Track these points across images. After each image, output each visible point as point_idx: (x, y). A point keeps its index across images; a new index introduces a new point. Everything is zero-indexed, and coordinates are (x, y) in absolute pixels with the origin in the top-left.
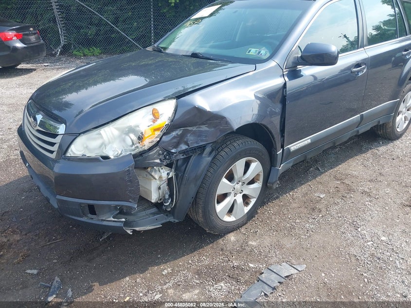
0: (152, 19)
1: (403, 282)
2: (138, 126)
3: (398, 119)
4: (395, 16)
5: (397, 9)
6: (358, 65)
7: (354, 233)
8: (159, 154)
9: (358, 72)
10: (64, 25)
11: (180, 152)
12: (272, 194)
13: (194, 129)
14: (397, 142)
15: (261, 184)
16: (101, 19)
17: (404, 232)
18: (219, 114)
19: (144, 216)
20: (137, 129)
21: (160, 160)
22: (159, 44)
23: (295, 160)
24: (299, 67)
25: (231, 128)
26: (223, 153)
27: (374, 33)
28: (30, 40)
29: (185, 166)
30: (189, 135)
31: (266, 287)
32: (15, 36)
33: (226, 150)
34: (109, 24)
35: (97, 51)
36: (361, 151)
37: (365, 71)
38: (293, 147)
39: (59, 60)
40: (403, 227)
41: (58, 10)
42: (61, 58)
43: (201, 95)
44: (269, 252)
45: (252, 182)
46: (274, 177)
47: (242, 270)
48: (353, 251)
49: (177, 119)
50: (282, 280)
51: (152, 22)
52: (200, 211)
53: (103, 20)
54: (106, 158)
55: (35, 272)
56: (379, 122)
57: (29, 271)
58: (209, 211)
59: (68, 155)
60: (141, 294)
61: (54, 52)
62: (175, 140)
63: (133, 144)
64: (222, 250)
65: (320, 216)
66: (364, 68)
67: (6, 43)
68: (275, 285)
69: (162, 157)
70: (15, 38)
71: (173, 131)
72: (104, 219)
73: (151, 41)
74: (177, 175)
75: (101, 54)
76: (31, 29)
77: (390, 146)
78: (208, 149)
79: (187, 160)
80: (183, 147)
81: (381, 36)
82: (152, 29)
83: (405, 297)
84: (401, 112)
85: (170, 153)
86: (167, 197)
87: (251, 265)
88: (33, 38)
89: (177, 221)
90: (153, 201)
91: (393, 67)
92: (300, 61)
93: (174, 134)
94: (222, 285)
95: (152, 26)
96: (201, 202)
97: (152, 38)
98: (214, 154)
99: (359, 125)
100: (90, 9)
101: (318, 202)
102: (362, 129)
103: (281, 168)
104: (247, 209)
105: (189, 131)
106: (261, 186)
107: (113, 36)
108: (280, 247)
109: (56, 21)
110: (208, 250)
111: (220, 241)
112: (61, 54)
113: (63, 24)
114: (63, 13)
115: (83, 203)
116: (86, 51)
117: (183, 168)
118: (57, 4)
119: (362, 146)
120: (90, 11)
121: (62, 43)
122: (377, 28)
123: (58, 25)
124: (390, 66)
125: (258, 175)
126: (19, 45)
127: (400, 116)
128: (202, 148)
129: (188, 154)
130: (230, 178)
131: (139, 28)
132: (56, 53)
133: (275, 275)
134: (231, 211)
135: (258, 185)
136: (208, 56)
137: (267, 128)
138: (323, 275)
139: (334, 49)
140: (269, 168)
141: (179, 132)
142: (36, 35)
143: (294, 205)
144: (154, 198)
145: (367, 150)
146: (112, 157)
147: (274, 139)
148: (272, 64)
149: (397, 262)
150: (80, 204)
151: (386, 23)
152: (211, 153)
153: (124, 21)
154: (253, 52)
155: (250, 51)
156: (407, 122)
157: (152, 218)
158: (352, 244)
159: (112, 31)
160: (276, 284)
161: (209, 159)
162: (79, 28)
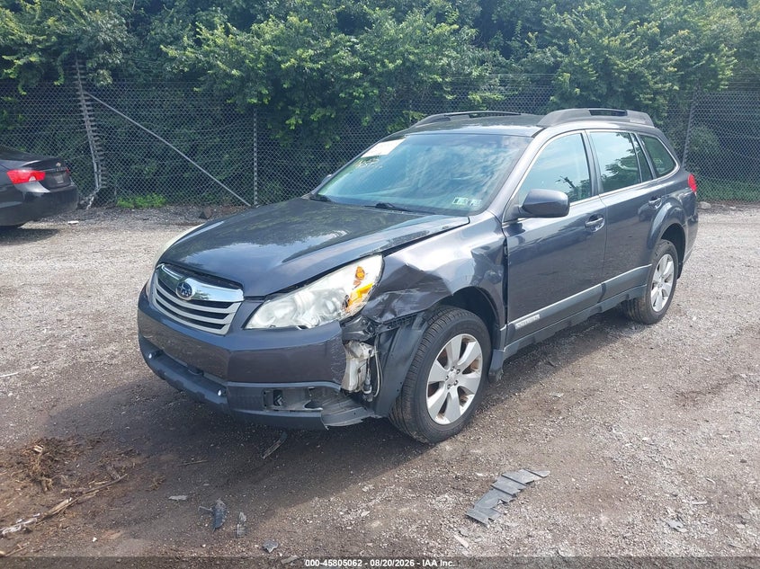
0: (255, 149)
1: (672, 482)
2: (342, 289)
3: (653, 293)
4: (633, 151)
5: (635, 143)
6: (593, 217)
7: (607, 434)
8: (363, 324)
9: (594, 226)
10: (102, 158)
11: (385, 324)
12: (490, 395)
13: (402, 293)
14: (656, 327)
15: (480, 373)
16: (167, 149)
17: (671, 431)
18: (434, 274)
19: (339, 409)
20: (341, 291)
21: (364, 331)
22: (320, 190)
23: (521, 343)
24: (520, 220)
25: (449, 292)
26: (435, 326)
27: (610, 174)
28: (54, 182)
29: (390, 341)
30: (396, 301)
31: (504, 495)
32: (32, 175)
33: (440, 322)
34: (181, 156)
35: (158, 199)
36: (607, 340)
37: (603, 224)
38: (520, 323)
39: (91, 215)
40: (669, 426)
41: (95, 134)
42: (95, 212)
43: (411, 251)
44: (500, 459)
45: (468, 371)
46: (497, 363)
47: (469, 480)
48: (607, 454)
49: (385, 280)
50: (523, 487)
51: (255, 154)
52: (408, 404)
53: (171, 149)
54: (303, 327)
55: (184, 498)
56: (628, 296)
57: (174, 498)
58: (419, 406)
59: (248, 327)
60: (341, 513)
61: (82, 202)
62: (380, 307)
63: (336, 310)
64: (436, 461)
65: (561, 418)
66: (601, 222)
67: (18, 187)
68: (514, 492)
69: (365, 328)
70: (33, 179)
71: (378, 296)
72: (294, 409)
73: (252, 185)
74: (379, 354)
75: (164, 204)
76: (59, 164)
77: (646, 332)
78: (418, 320)
79: (391, 334)
80: (389, 316)
81: (620, 179)
82: (255, 164)
83: (676, 496)
84: (656, 283)
85: (374, 324)
86: (368, 382)
87: (479, 474)
88: (59, 179)
89: (379, 417)
90: (350, 389)
91: (641, 221)
92: (523, 212)
93: (379, 298)
94: (446, 496)
95: (255, 159)
96: (410, 392)
97: (256, 179)
98: (425, 326)
99: (601, 298)
100: (150, 132)
101: (554, 402)
102: (607, 305)
103: (505, 351)
104: (463, 409)
105: (397, 296)
106: (480, 376)
107: (186, 175)
108: (513, 454)
109: (89, 151)
110: (418, 461)
111: (432, 451)
112: (94, 204)
113: (102, 155)
114: (101, 138)
115: (268, 389)
116: (139, 200)
117: (388, 344)
118: (93, 124)
119: (608, 333)
120: (150, 135)
121: (98, 187)
122: (613, 168)
123: (93, 158)
124: (636, 219)
125: (476, 361)
126: (39, 190)
127: (656, 289)
128: (412, 317)
129: (394, 326)
130: (444, 361)
131: (231, 163)
132: (87, 204)
133: (512, 483)
134: (442, 411)
135: (476, 375)
136: (402, 207)
137: (488, 295)
138: (573, 480)
139: (563, 197)
140: (489, 351)
141: (385, 297)
142: (65, 174)
143: (523, 407)
144: (352, 383)
145: (616, 338)
146: (310, 327)
147: (496, 309)
148: (487, 215)
149: (665, 463)
150: (265, 389)
151: (625, 161)
152: (422, 325)
153: (206, 152)
154: (461, 202)
155: (456, 200)
156: (666, 298)
157: (349, 411)
158: (605, 446)
159: (186, 167)
160: (516, 491)
161: (421, 332)
162: (127, 163)
